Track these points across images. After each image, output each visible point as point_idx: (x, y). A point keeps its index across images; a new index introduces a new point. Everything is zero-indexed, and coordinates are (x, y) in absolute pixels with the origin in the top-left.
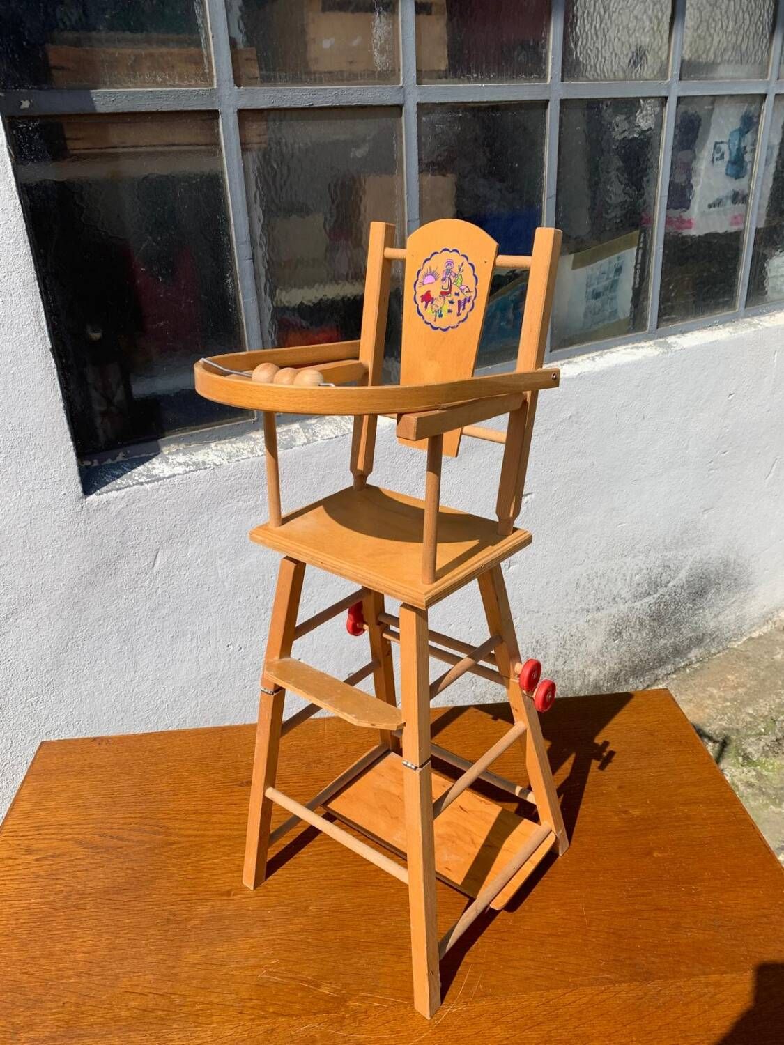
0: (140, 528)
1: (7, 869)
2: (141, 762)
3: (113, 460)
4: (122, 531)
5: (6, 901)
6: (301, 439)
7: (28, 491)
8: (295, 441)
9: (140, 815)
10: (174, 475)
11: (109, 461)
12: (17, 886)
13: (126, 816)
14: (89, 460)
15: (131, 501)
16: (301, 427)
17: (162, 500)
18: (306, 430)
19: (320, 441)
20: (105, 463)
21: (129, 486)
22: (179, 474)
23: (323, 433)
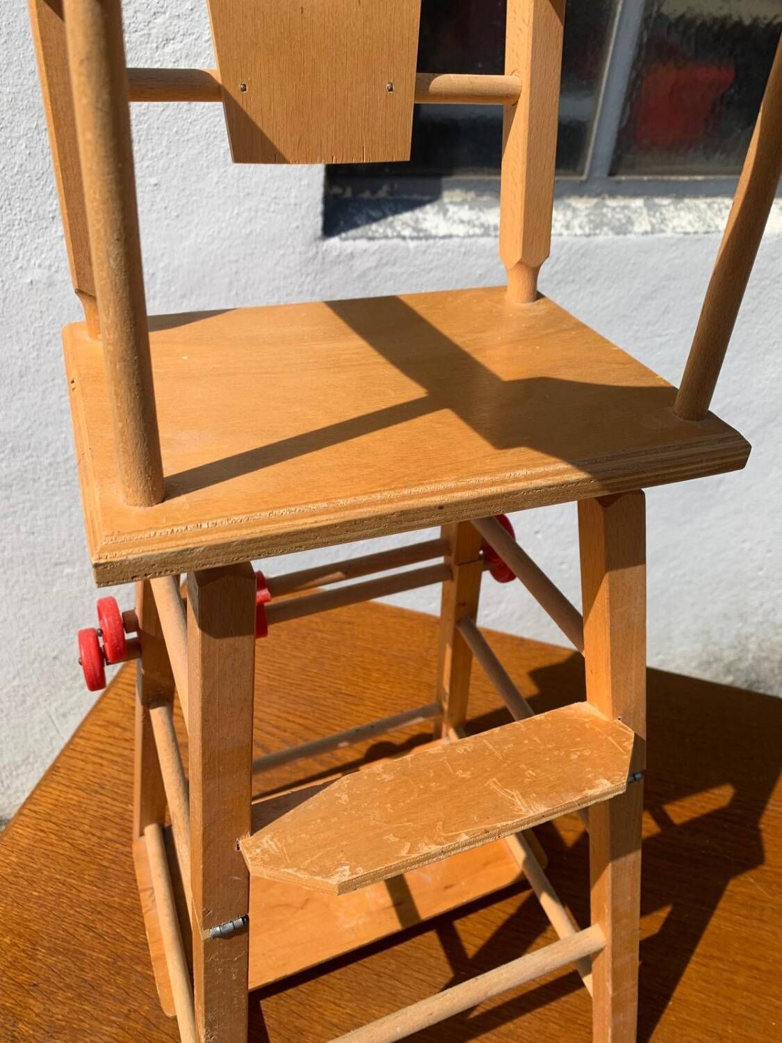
1: (110, 741)
2: (319, 634)
3: (372, 194)
5: (96, 792)
6: (643, 223)
7: (250, 210)
8: (632, 224)
9: (301, 721)
10: (450, 236)
11: (367, 195)
12: (115, 773)
13: (283, 715)
14: (341, 187)
15: (384, 261)
16: (646, 205)
18: (652, 213)
19: (669, 234)
20: (361, 196)
21: (386, 237)
22: (458, 236)
23: (675, 222)
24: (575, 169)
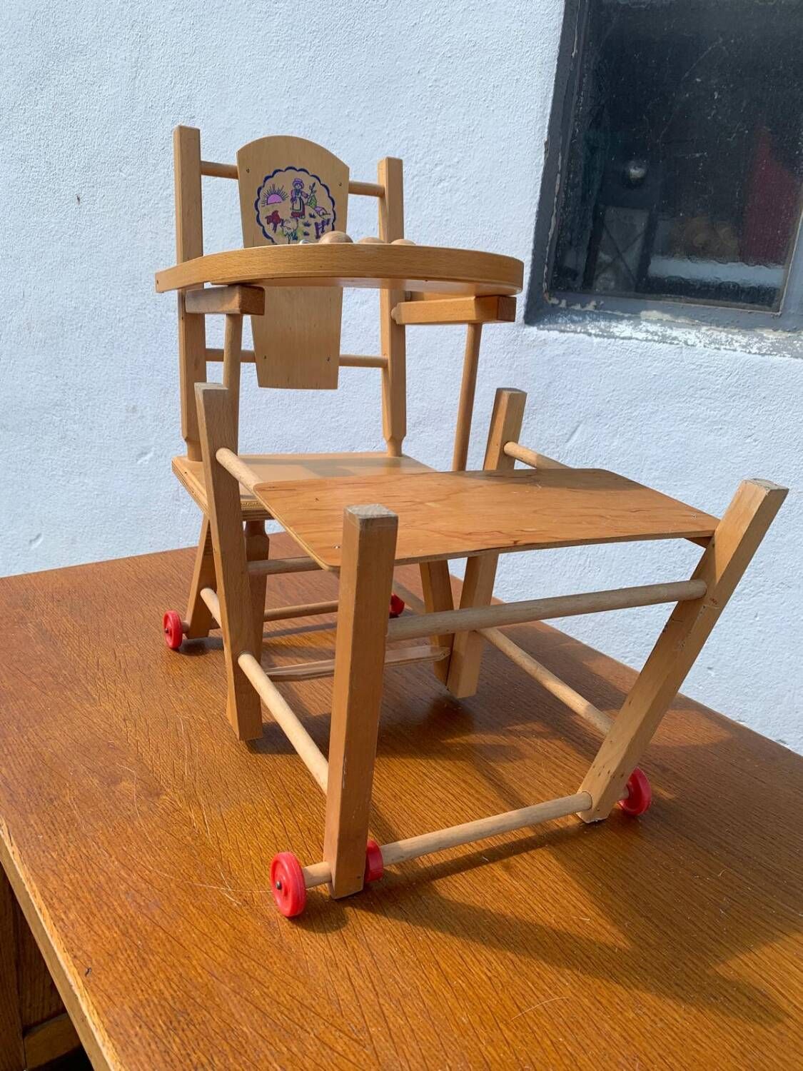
0: (568, 387)
3: (583, 307)
4: (548, 381)
11: (578, 307)
15: (570, 350)
17: (604, 363)
20: (573, 307)
21: (575, 332)
24: (770, 305)
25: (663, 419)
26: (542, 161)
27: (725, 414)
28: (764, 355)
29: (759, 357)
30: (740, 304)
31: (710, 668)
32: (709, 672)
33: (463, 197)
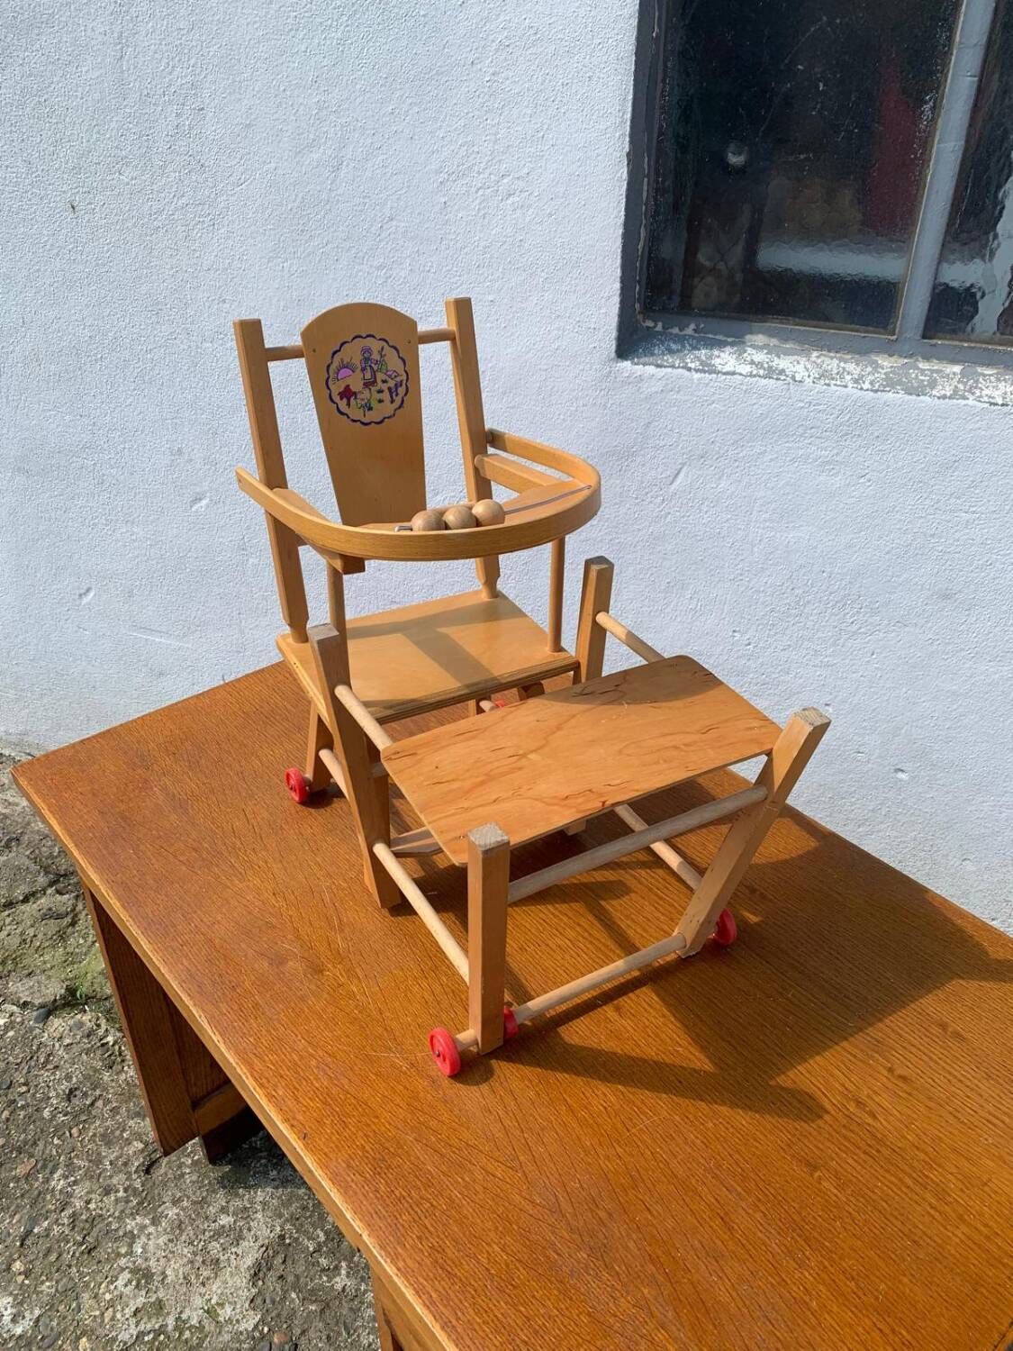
0: (670, 427)
3: (681, 330)
4: (647, 421)
6: (946, 388)
7: (558, 329)
8: (933, 387)
10: (733, 373)
11: (676, 330)
14: (653, 321)
15: (669, 388)
16: (963, 372)
17: (706, 401)
18: (965, 380)
19: (972, 402)
20: (670, 330)
21: (673, 367)
22: (741, 374)
23: (987, 392)
24: (885, 328)
25: (771, 460)
26: (625, 175)
27: (837, 454)
28: (876, 391)
29: (871, 394)
30: (853, 326)
31: (827, 705)
32: (827, 708)
33: (537, 214)
